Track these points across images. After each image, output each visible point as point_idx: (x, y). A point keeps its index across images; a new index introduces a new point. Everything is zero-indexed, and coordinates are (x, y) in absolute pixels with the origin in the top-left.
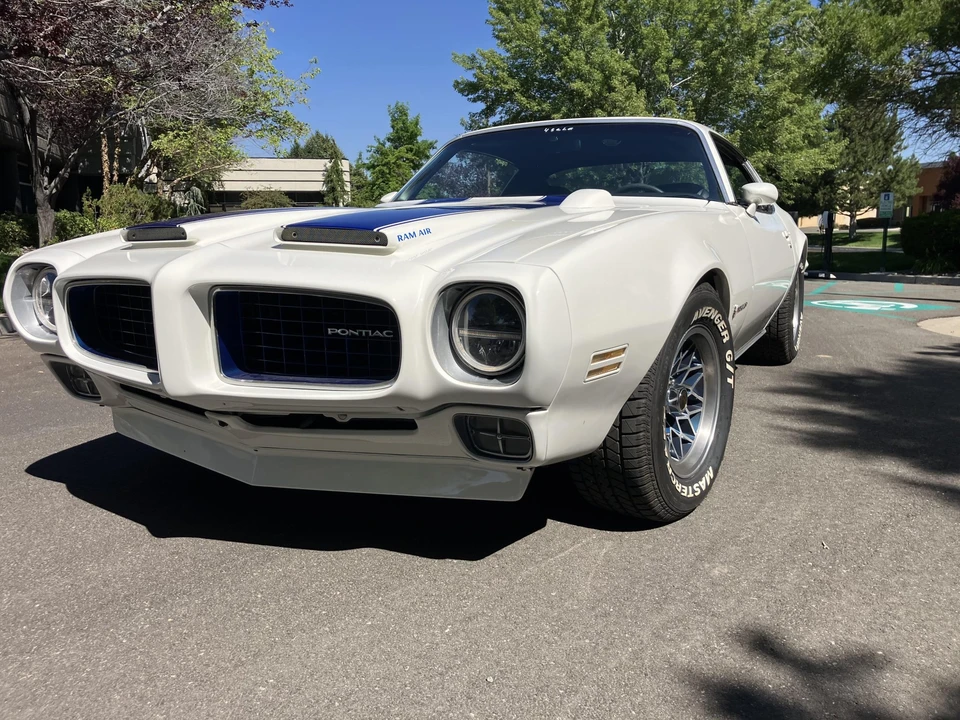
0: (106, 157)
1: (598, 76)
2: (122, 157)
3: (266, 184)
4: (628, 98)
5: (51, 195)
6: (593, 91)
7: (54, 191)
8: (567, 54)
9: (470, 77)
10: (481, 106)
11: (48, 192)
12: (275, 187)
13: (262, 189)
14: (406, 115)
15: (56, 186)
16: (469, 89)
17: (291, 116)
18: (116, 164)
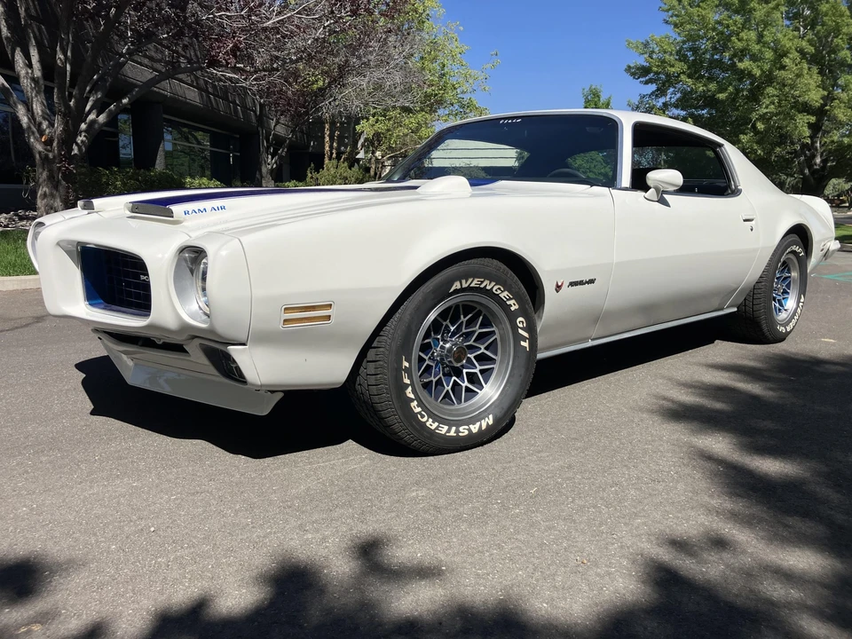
0: (327, 139)
1: (769, 55)
2: (341, 138)
3: (467, 161)
4: (798, 76)
5: (272, 170)
6: (762, 70)
7: (275, 166)
8: (738, 35)
9: (641, 61)
10: (653, 87)
11: (270, 167)
12: (474, 163)
13: (463, 165)
14: (598, 97)
15: (276, 162)
16: (641, 72)
17: (475, 103)
18: (335, 144)
